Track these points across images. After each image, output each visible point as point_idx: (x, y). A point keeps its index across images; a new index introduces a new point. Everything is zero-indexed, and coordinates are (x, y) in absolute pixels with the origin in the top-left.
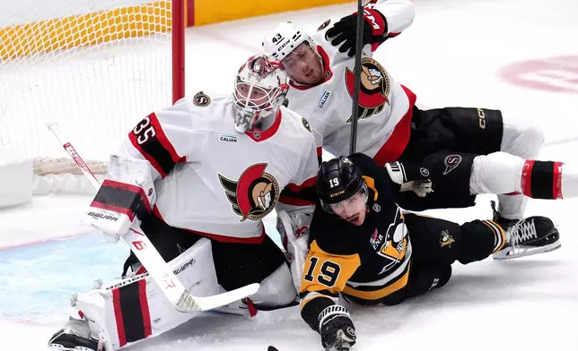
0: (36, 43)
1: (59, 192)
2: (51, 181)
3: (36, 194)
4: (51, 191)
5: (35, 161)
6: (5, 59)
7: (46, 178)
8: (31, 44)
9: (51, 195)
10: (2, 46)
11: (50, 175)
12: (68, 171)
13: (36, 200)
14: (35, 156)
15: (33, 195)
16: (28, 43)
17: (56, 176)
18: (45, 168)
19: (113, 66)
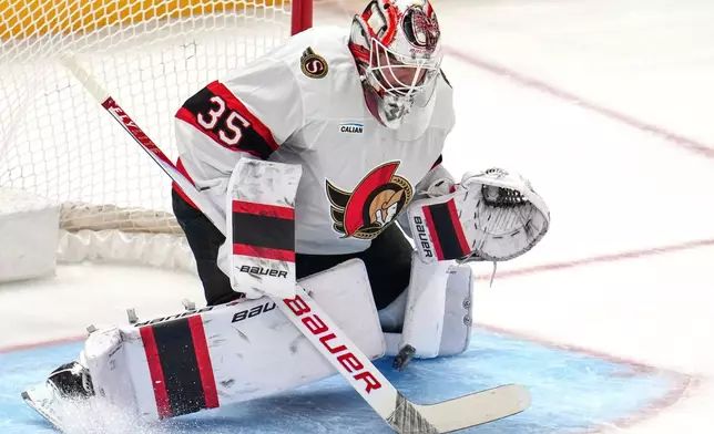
0: (69, 16)
1: (100, 260)
2: (87, 242)
3: (62, 262)
4: (87, 258)
5: (62, 209)
6: (7, 47)
7: (78, 236)
8: (61, 19)
9: (86, 264)
10: (4, 27)
11: (85, 231)
12: (117, 227)
13: (61, 271)
14: (63, 200)
15: (60, 263)
16: (57, 15)
17: (95, 233)
18: (77, 220)
19: (193, 58)
